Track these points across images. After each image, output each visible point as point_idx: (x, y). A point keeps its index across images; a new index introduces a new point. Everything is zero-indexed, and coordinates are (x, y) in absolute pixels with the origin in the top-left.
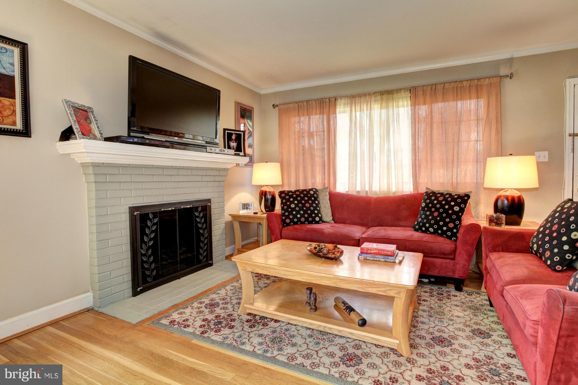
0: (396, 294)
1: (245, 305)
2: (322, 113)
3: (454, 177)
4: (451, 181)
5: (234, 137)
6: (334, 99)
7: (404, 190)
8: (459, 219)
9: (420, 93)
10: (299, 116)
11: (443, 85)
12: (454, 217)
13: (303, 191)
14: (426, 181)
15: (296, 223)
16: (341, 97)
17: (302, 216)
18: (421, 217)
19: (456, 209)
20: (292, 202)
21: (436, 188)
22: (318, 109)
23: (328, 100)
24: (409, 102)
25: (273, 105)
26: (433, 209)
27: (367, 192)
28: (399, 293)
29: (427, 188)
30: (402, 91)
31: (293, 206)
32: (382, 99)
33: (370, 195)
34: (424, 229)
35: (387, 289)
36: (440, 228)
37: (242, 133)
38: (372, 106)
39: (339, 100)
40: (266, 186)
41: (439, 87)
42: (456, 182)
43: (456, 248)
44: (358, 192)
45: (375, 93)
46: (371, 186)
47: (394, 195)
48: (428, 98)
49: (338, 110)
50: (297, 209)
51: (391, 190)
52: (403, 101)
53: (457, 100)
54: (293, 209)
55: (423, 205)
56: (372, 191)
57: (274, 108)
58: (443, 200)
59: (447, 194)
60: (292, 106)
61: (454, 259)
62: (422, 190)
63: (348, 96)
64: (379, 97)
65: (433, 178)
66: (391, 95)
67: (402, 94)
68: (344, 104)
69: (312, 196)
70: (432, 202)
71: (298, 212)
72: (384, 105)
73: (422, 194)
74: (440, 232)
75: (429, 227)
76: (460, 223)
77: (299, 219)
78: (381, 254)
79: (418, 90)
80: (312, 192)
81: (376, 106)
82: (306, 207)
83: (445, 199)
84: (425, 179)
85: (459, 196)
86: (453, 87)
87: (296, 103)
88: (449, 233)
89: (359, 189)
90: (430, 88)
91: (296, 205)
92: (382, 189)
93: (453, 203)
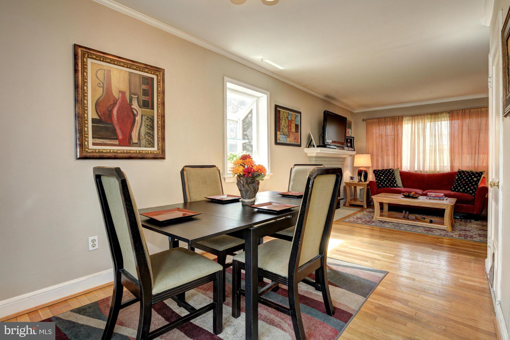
0: (446, 207)
1: (377, 217)
2: (393, 124)
3: (475, 163)
4: (474, 165)
5: (349, 141)
6: (401, 117)
7: (444, 170)
8: (477, 184)
9: (455, 114)
10: (379, 126)
11: (469, 110)
12: (474, 183)
13: (386, 170)
14: (458, 165)
15: (384, 187)
16: (406, 116)
17: (387, 183)
18: (455, 184)
19: (475, 179)
20: (382, 176)
21: (464, 169)
22: (391, 122)
23: (398, 117)
24: (448, 119)
25: (363, 120)
26: (462, 180)
27: (421, 171)
28: (447, 207)
29: (459, 169)
30: (444, 113)
31: (382, 178)
32: (431, 118)
33: (423, 173)
34: (457, 190)
35: (443, 206)
36: (466, 189)
37: (353, 138)
38: (425, 121)
39: (405, 118)
40: (362, 167)
41: (467, 111)
42: (477, 166)
43: (475, 199)
44: (416, 171)
45: (427, 114)
46: (424, 167)
47: (438, 173)
48: (460, 117)
49: (404, 123)
50: (385, 179)
51: (436, 170)
52: (444, 118)
53: (478, 117)
54: (383, 179)
55: (457, 178)
56: (424, 171)
57: (363, 121)
58: (468, 175)
59: (470, 172)
60: (375, 120)
61: (473, 204)
62: (456, 170)
63: (410, 116)
64: (429, 116)
65: (463, 163)
66: (437, 116)
67: (444, 115)
68: (408, 120)
69: (391, 172)
70: (461, 176)
71: (385, 181)
72: (433, 120)
73: (456, 172)
74: (466, 191)
75: (460, 189)
76: (477, 187)
77: (386, 185)
78: (437, 197)
79: (454, 112)
80: (391, 171)
81: (427, 121)
82: (389, 178)
83: (469, 174)
84: (457, 164)
85: (477, 173)
86: (476, 111)
87: (378, 119)
88: (471, 192)
89: (416, 169)
90: (461, 111)
91: (384, 177)
92: (431, 170)
93: (473, 177)
